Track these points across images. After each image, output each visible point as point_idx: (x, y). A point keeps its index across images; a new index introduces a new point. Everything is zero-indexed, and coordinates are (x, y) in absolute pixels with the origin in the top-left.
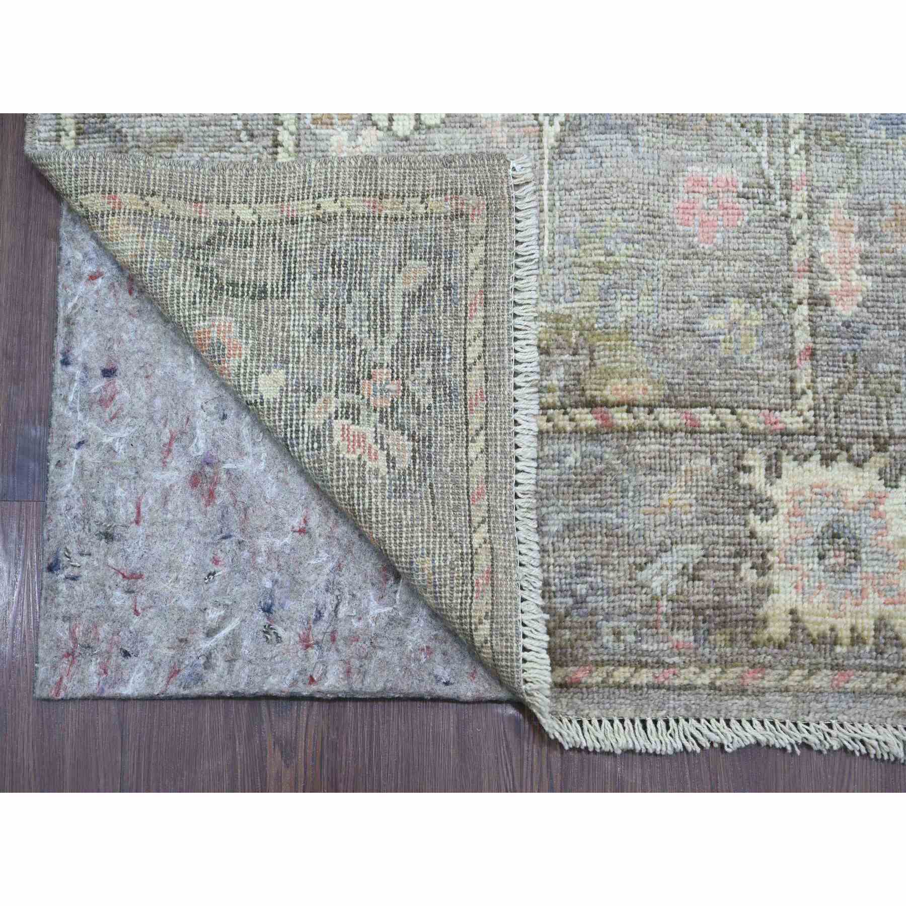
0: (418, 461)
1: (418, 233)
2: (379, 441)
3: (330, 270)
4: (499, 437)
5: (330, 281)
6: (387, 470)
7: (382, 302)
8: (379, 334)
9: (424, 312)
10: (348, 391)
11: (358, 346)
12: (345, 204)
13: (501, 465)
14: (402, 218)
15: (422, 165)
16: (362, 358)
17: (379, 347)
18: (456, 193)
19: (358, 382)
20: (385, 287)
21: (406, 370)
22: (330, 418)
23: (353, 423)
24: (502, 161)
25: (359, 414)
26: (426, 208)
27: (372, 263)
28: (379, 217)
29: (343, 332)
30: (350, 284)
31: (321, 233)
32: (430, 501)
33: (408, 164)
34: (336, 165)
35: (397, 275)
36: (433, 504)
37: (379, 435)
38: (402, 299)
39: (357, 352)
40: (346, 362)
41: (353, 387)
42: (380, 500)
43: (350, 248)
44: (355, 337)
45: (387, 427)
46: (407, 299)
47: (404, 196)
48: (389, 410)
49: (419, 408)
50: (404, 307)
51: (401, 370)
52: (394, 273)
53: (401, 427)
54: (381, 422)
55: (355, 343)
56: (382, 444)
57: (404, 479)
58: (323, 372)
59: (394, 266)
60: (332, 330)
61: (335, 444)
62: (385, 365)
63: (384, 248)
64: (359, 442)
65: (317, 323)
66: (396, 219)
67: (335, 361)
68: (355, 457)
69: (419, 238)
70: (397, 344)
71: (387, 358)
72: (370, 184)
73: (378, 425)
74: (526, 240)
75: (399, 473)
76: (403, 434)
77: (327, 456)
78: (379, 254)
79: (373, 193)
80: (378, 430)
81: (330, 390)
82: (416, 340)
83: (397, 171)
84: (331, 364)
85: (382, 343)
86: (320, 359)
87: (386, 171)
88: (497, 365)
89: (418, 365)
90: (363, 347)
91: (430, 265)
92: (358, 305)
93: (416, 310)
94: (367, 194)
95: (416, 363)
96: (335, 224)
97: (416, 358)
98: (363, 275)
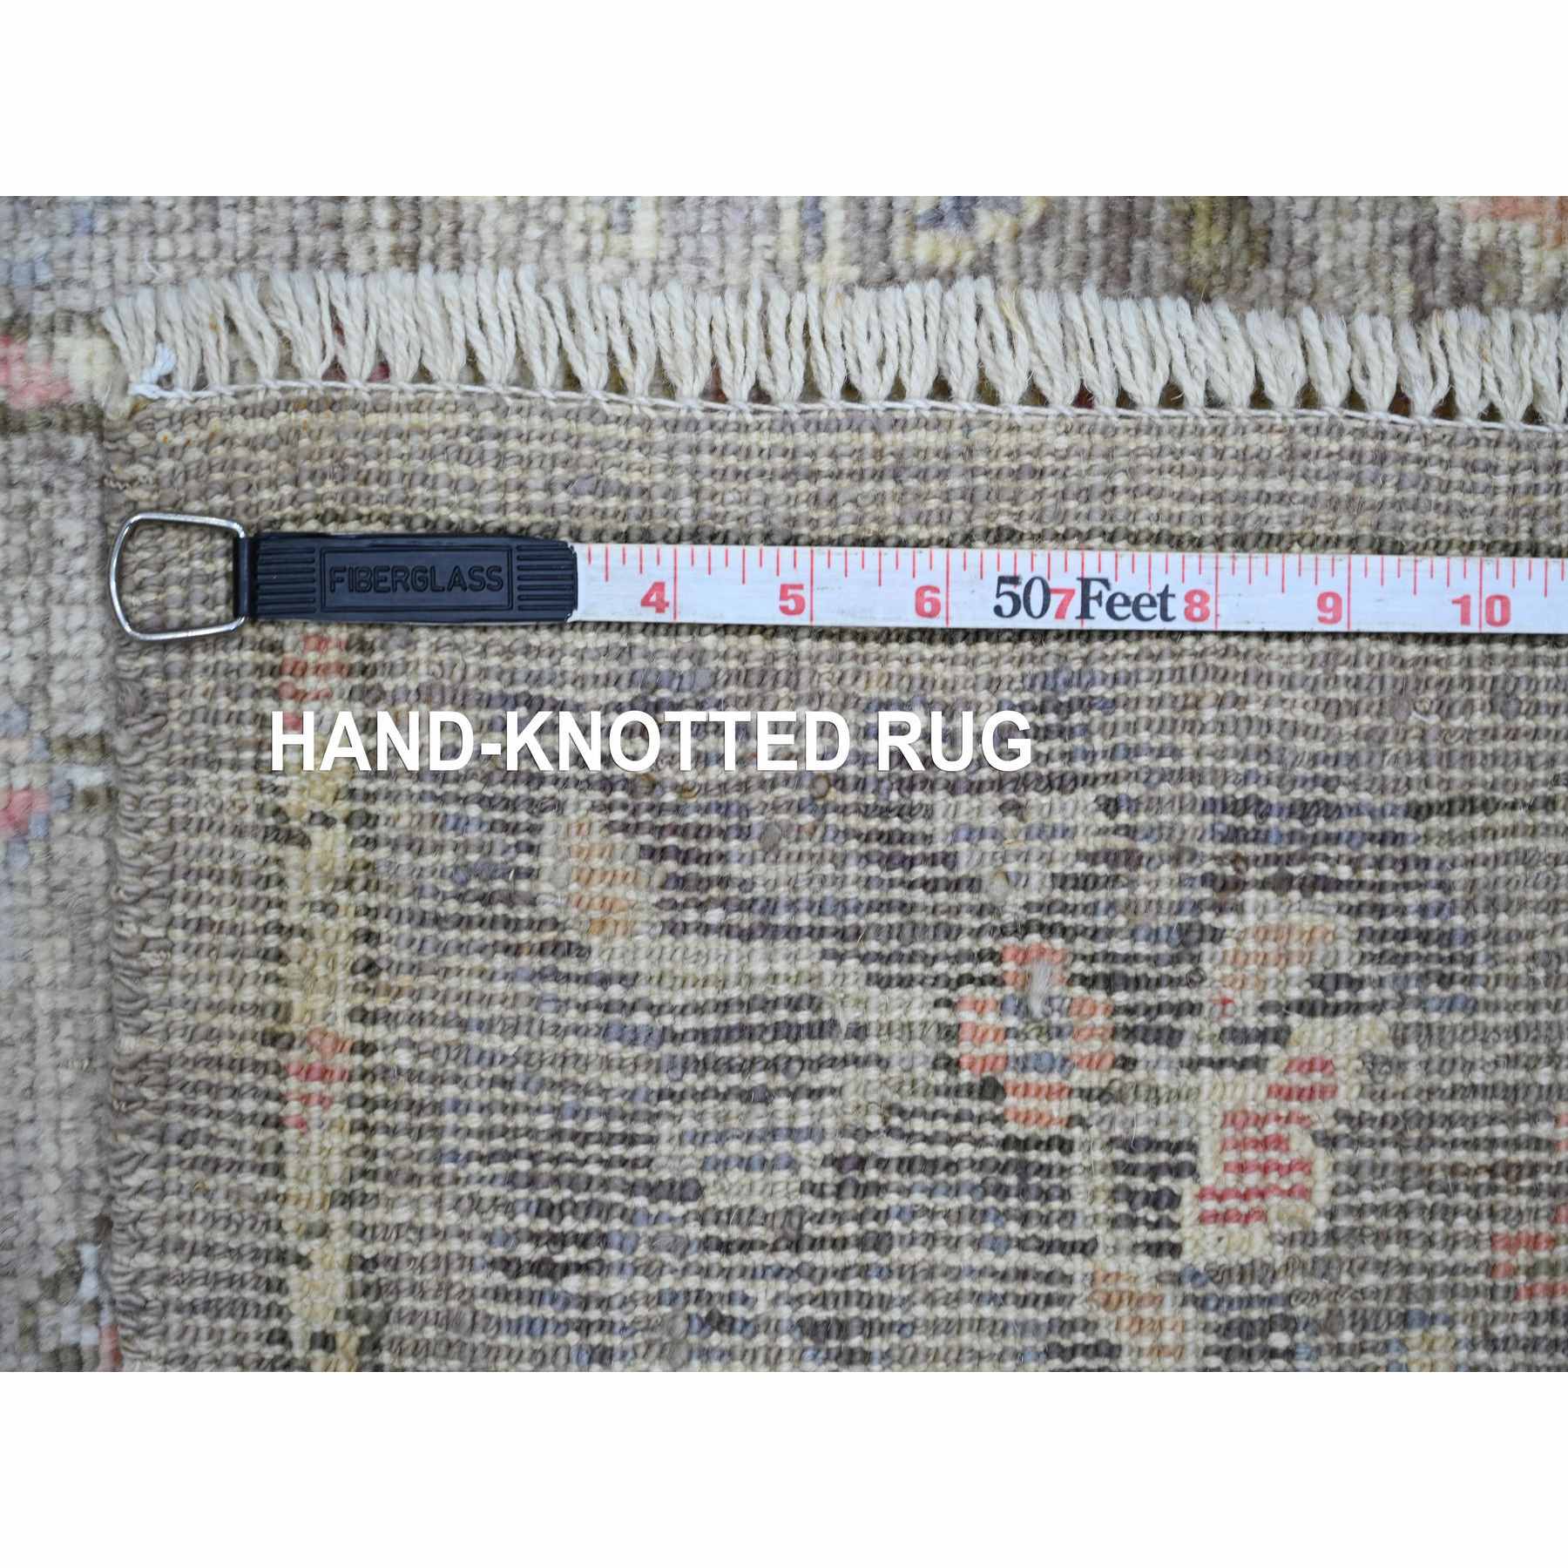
0: (1321, 868)
1: (428, 860)
2: (1252, 1050)
3: (572, 1283)
4: (1230, 483)
5: (615, 1285)
6: (1367, 1017)
7: (702, 1035)
8: (826, 1046)
9: (744, 833)
10: (1065, 1194)
11: (871, 1146)
12: (316, 1216)
13: (1334, 476)
14: (370, 937)
15: (153, 835)
16: (919, 1125)
17: (873, 1044)
18: (276, 671)
19: (1023, 1145)
20: (641, 1018)
21: (967, 920)
22: (1177, 1279)
23: (1193, 1171)
24: (137, 439)
25: (1152, 1145)
26: (327, 822)
27: (542, 1084)
28: (366, 1048)
29: (820, 1219)
30: (631, 1189)
31: (430, 1332)
32: (1479, 820)
33: (151, 905)
34: (147, 1260)
35: (595, 964)
36: (1489, 806)
37: (1228, 1050)
38: (692, 939)
39: (894, 1149)
40: (941, 1202)
41: (1041, 1169)
42: (1475, 1051)
43: (487, 1192)
44: (837, 1162)
45: (1193, 1009)
46: (691, 916)
47: (279, 928)
48: (1121, 997)
49: (1111, 857)
50: (726, 930)
51: (965, 942)
52: (585, 980)
53: (1189, 940)
54: (1172, 1037)
55: (861, 1163)
56: (1262, 1036)
57: (1402, 936)
58: (987, 1311)
59: (557, 976)
60: (811, 1273)
61: (1279, 1255)
62: (943, 1014)
63: (486, 1027)
64: (1263, 1144)
65: (785, 1341)
66: (371, 967)
67: (940, 1253)
68: (1322, 1160)
69: (448, 858)
70: (864, 959)
71: (918, 1006)
72: (236, 1093)
73: (1184, 1051)
74: (459, 337)
75: (1378, 959)
76: (1217, 936)
77: (1319, 1284)
78: (510, 1048)
79: (271, 1082)
80: (1205, 1051)
81: (1067, 1279)
82: (852, 870)
83: (179, 959)
84: (955, 1274)
85: (859, 1031)
86: (934, 1327)
87: (178, 1014)
88: (955, 482)
89: (949, 859)
90: (874, 1122)
91: (559, 807)
92: (711, 1149)
93: (735, 869)
94: (272, 1106)
95: (940, 871)
96: (394, 1263)
97: (920, 871)
98: (594, 1125)
